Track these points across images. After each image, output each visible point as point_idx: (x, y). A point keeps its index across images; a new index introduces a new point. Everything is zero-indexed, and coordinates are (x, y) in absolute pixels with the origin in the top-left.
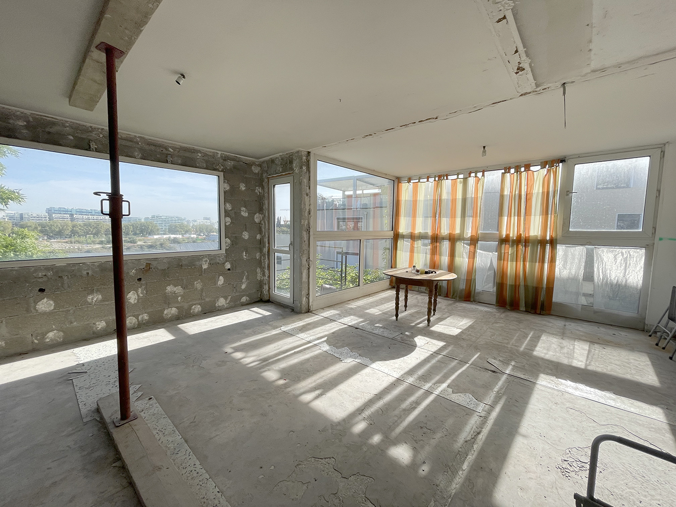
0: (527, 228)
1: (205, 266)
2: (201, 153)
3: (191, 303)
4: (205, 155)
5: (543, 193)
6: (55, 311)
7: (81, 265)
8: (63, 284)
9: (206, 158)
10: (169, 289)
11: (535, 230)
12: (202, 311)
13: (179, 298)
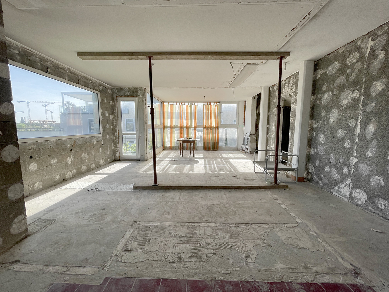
0: (211, 123)
1: (95, 143)
2: (91, 80)
3: (91, 163)
4: (92, 82)
5: (215, 112)
6: (38, 169)
7: (48, 141)
8: (40, 153)
9: (92, 83)
10: (83, 155)
11: (213, 124)
12: (95, 167)
13: (87, 160)
